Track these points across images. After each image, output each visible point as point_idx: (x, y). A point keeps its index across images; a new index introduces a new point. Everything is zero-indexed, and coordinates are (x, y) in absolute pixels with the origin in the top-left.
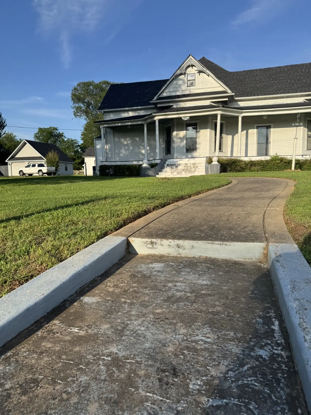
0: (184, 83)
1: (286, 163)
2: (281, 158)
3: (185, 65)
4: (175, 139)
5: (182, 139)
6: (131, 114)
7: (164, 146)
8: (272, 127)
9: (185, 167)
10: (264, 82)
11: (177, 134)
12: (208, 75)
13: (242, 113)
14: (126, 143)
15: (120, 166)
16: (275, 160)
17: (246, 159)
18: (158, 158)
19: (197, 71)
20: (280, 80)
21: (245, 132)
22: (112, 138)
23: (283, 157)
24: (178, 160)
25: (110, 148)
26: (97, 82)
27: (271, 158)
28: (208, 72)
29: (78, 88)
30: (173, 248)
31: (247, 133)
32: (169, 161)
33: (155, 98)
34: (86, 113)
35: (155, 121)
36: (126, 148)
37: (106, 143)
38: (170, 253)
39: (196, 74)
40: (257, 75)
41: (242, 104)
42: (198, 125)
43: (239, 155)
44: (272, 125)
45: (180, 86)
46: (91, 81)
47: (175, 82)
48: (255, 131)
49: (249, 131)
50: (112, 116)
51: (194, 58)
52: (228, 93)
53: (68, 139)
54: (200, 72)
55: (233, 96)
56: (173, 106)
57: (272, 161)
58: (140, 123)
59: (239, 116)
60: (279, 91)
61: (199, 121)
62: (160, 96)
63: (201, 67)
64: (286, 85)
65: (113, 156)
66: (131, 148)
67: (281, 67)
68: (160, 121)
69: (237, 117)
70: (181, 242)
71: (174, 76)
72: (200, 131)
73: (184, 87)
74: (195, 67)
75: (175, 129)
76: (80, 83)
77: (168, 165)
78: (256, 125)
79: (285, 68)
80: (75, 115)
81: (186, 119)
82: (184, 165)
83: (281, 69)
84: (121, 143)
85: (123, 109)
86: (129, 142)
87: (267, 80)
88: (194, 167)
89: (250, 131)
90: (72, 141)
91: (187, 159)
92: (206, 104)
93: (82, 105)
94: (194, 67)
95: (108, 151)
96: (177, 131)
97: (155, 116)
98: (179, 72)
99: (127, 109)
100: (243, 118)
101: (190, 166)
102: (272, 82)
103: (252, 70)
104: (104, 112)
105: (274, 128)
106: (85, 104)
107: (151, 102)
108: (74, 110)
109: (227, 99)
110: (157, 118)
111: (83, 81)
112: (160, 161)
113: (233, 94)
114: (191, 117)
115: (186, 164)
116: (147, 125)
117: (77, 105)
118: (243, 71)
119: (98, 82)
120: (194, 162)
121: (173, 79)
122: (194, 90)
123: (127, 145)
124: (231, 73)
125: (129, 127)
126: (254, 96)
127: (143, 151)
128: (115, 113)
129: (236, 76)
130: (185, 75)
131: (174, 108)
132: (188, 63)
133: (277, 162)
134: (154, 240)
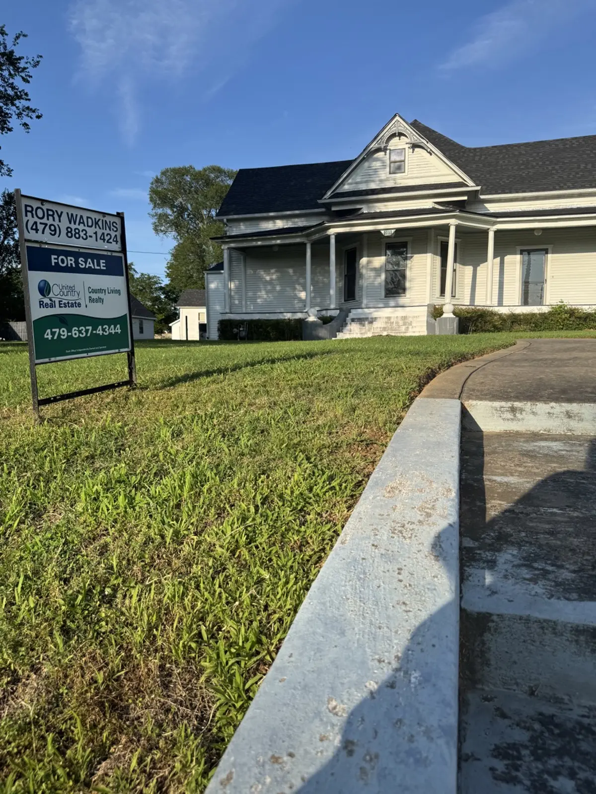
0: (384, 166)
1: (580, 318)
2: (571, 310)
3: (387, 133)
4: (364, 271)
5: (377, 271)
6: (280, 224)
7: (341, 284)
8: (550, 251)
9: (386, 323)
10: (533, 167)
11: (369, 262)
12: (429, 153)
13: (495, 223)
14: (268, 278)
15: (259, 320)
16: (559, 314)
17: (504, 311)
18: (332, 306)
19: (409, 145)
20: (564, 163)
21: (498, 259)
22: (243, 269)
23: (573, 307)
24: (372, 310)
25: (238, 288)
26: (199, 168)
27: (550, 310)
28: (430, 146)
29: (164, 179)
30: (556, 419)
31: (502, 263)
32: (354, 313)
33: (329, 193)
34: (177, 227)
35: (328, 238)
36: (269, 287)
37: (231, 279)
38: (551, 428)
39: (407, 149)
40: (520, 154)
41: (492, 208)
42: (408, 246)
43: (489, 303)
44: (550, 247)
45: (376, 171)
46: (187, 166)
47: (366, 164)
48: (518, 257)
49: (506, 258)
50: (243, 228)
51: (403, 120)
52: (467, 186)
53: (142, 274)
54: (415, 146)
55: (477, 191)
56: (361, 209)
57: (555, 314)
58: (298, 240)
59: (488, 229)
60: (565, 184)
61: (411, 238)
62: (338, 191)
63: (416, 138)
64: (577, 173)
65: (244, 303)
66: (278, 288)
67: (566, 140)
68: (338, 236)
69: (486, 232)
70: (574, 407)
71: (366, 152)
72: (412, 257)
73: (384, 174)
74: (406, 136)
75: (365, 253)
76: (167, 171)
77: (353, 320)
78: (519, 248)
79: (574, 142)
80: (156, 230)
81: (388, 233)
82: (385, 320)
83: (567, 144)
84: (260, 279)
85: (265, 215)
86: (274, 277)
87: (540, 163)
88: (405, 324)
89: (508, 258)
90: (149, 278)
91: (389, 310)
92: (425, 207)
93: (169, 212)
94: (402, 137)
95: (233, 294)
96: (368, 256)
97: (329, 228)
98: (374, 146)
99: (272, 214)
100: (497, 233)
101: (397, 323)
102: (550, 168)
103: (509, 145)
104: (228, 220)
105: (553, 253)
106: (175, 210)
107: (320, 201)
108: (155, 220)
109: (465, 198)
110: (332, 231)
111: (172, 167)
112: (338, 311)
113: (479, 188)
114: (398, 231)
115: (389, 318)
116: (312, 245)
117: (160, 211)
118: (493, 147)
119: (201, 169)
120: (404, 315)
121: (364, 158)
122: (402, 180)
123: (270, 282)
124: (470, 149)
125: (276, 249)
126: (517, 192)
127: (303, 295)
128: (248, 223)
129: (481, 156)
130: (386, 152)
131: (363, 213)
132: (392, 128)
133: (563, 316)
134: (517, 404)
